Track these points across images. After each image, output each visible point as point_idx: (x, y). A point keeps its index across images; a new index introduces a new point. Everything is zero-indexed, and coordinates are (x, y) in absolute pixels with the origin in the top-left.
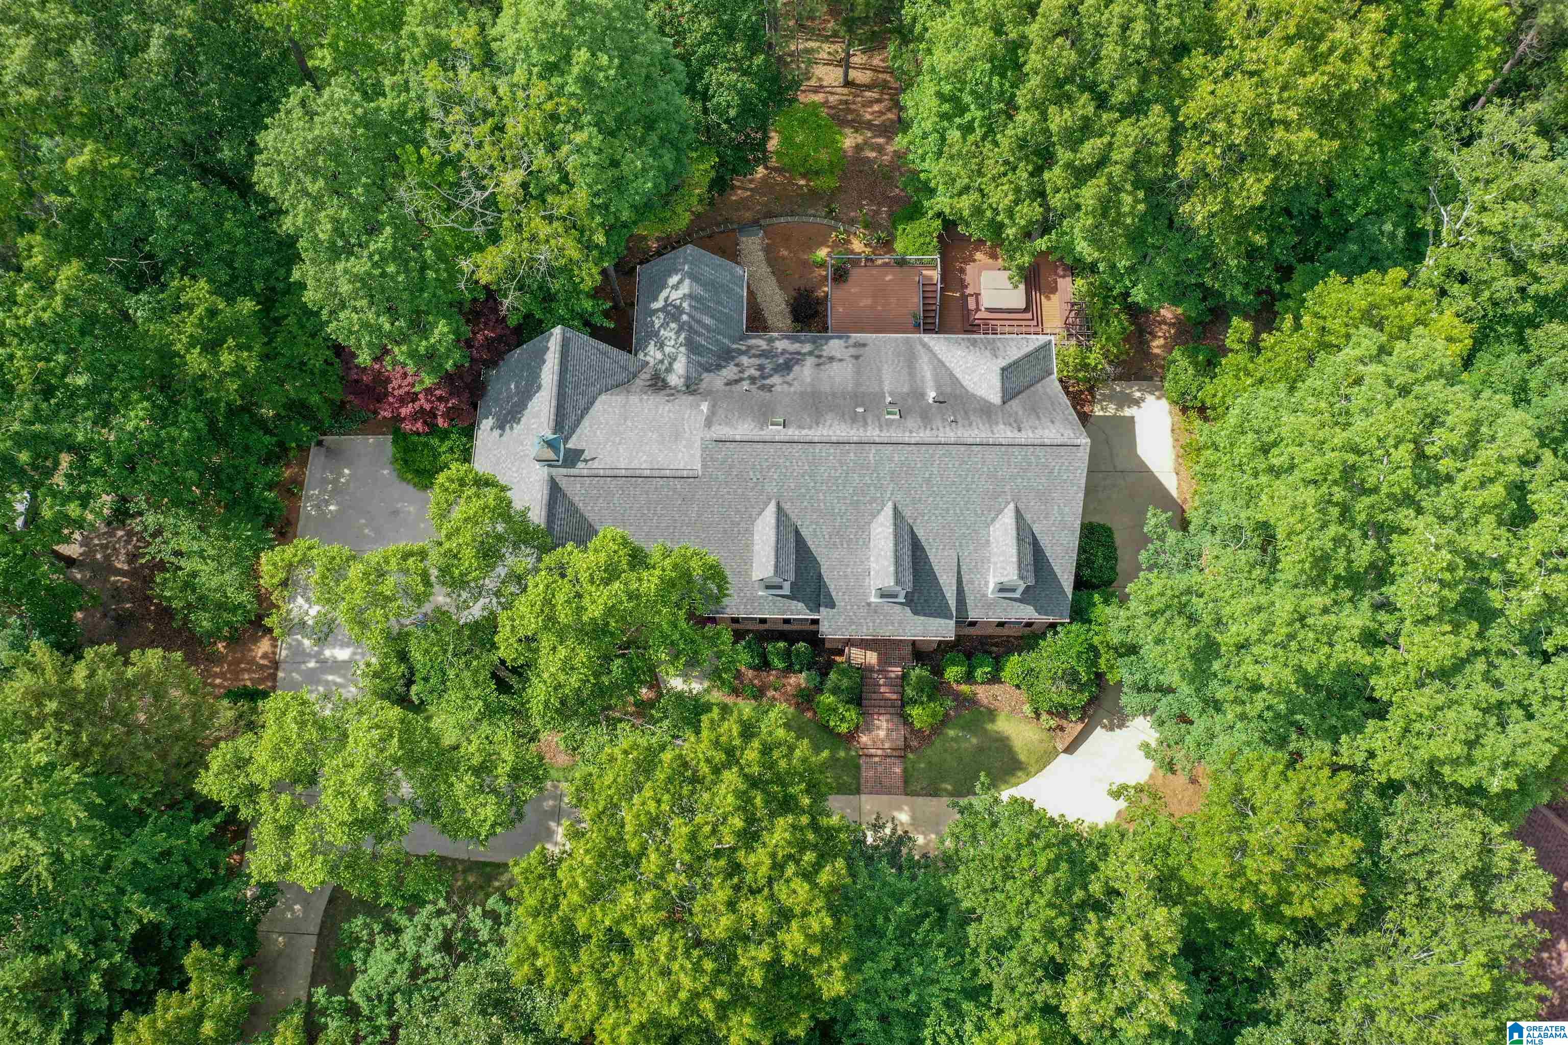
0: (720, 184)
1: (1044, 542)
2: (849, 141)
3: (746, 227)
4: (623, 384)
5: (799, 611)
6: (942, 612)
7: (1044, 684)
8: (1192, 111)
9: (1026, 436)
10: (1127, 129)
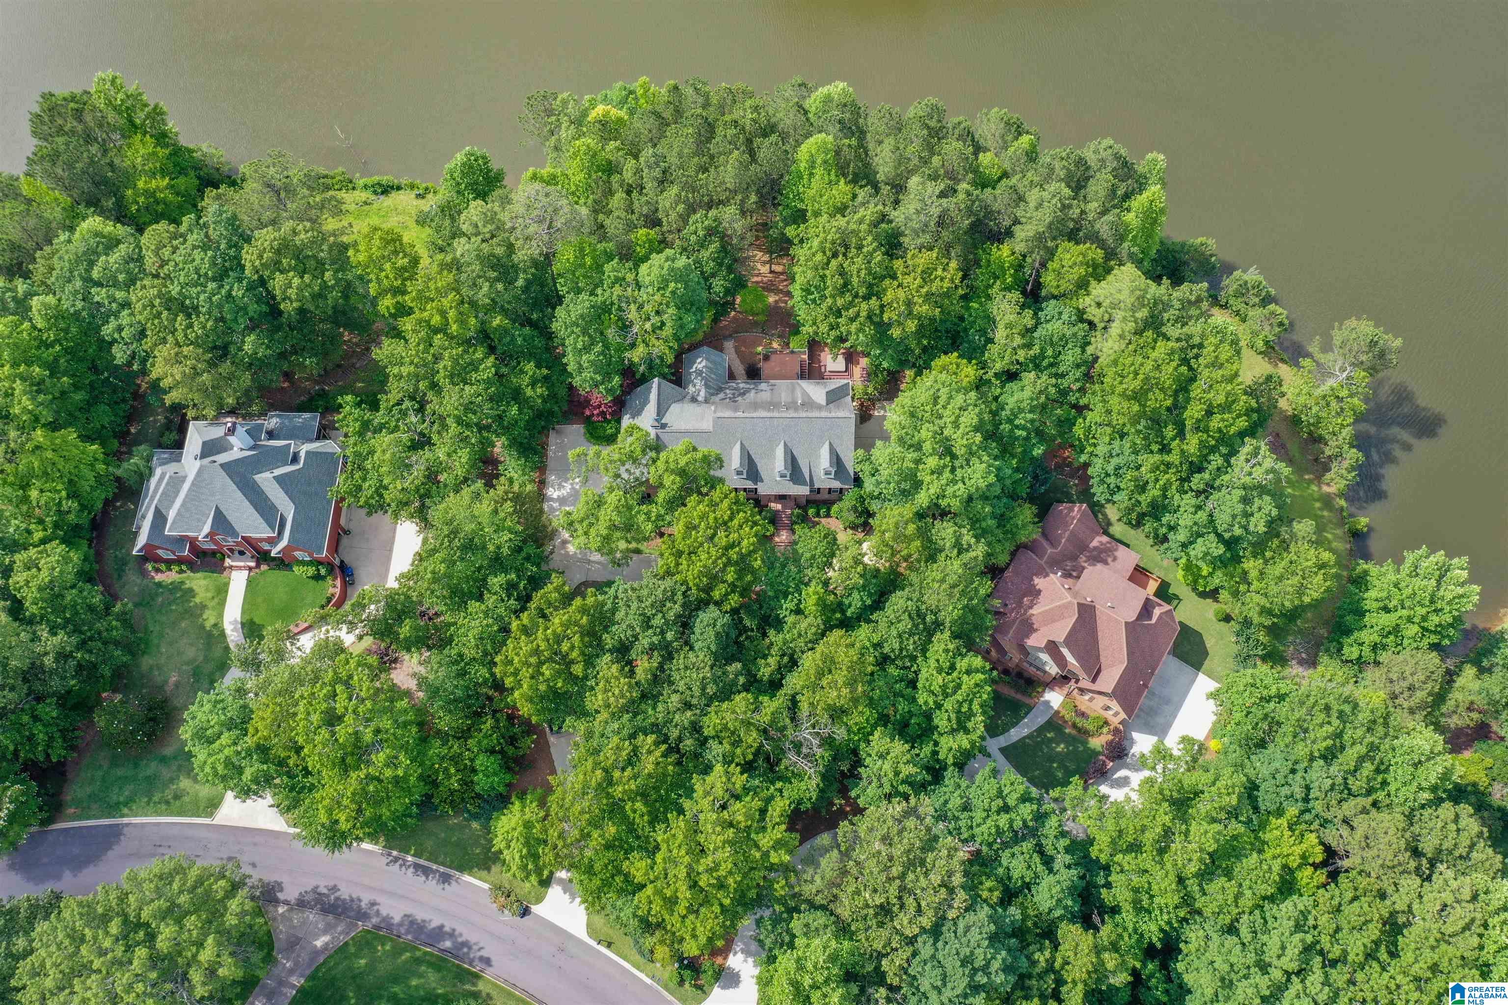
0: (715, 320)
1: (842, 456)
2: (771, 299)
3: (726, 338)
4: (681, 399)
5: (749, 485)
6: (804, 483)
7: (845, 514)
8: (886, 299)
9: (833, 415)
10: (864, 306)
